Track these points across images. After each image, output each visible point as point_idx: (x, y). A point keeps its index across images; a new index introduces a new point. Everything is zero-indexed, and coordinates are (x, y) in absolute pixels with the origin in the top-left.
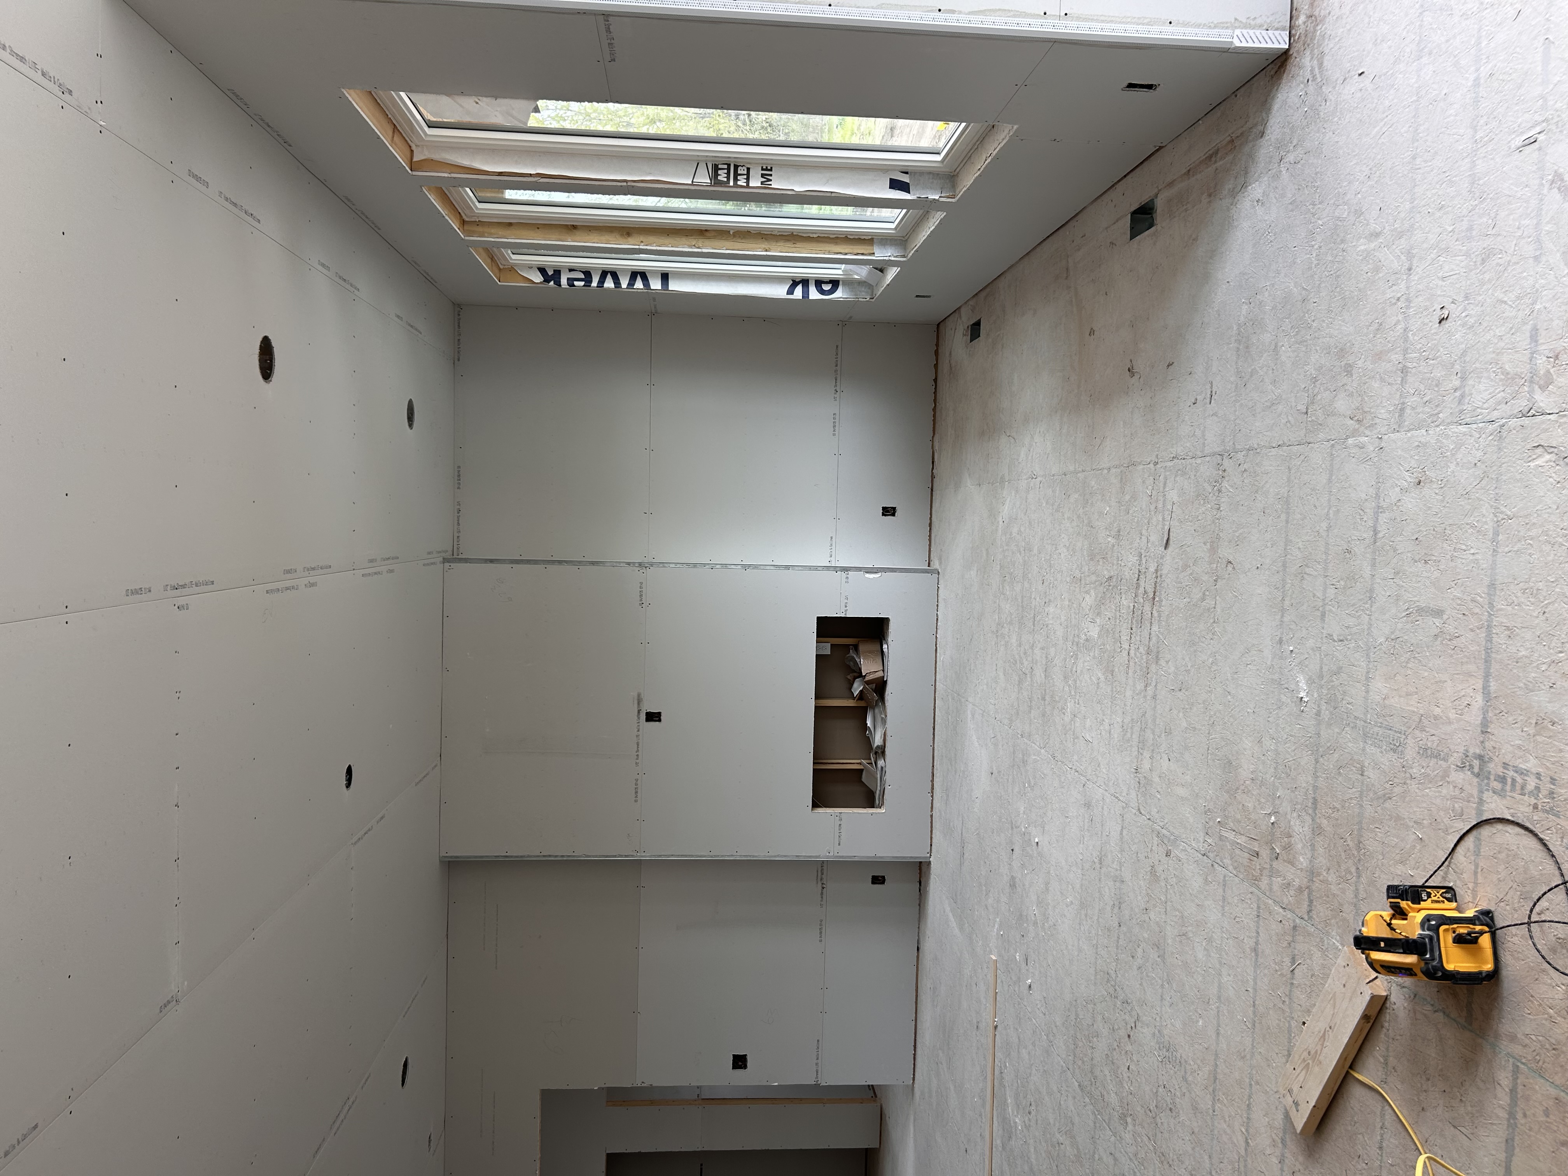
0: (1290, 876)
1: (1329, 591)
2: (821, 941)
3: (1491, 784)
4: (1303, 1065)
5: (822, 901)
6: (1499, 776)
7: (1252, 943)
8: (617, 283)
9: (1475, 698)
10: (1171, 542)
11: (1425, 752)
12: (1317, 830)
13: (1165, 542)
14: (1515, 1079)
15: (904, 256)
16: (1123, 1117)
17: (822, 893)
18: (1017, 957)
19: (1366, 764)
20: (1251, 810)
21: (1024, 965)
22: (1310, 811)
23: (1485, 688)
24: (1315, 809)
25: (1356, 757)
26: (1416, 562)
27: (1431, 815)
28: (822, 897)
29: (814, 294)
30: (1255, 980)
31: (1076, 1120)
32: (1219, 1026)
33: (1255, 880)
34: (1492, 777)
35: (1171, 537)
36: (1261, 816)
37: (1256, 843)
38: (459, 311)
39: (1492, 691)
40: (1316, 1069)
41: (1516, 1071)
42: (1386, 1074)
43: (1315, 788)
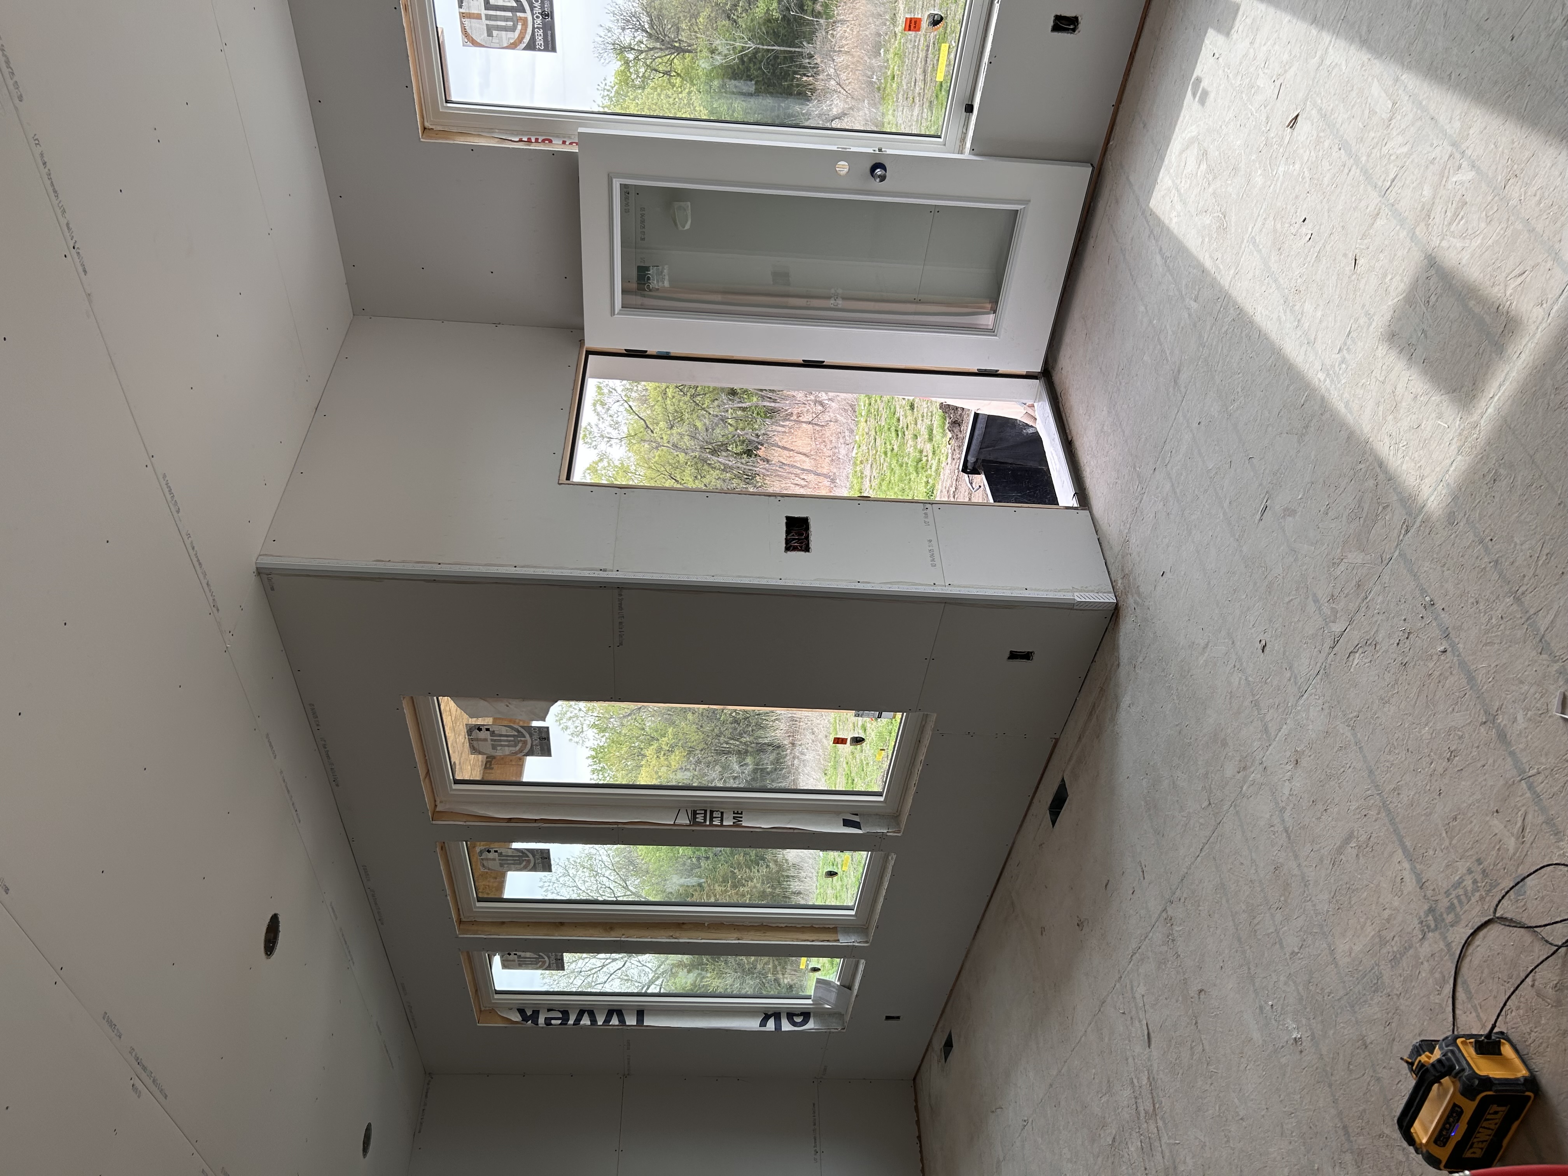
3: (1448, 922)
6: (1448, 908)
8: (594, 1021)
9: (1403, 867)
10: (1152, 1035)
11: (1396, 960)
13: (1146, 1037)
15: (867, 942)
23: (1404, 851)
26: (1320, 818)
29: (786, 1026)
34: (1445, 916)
35: (1151, 1031)
38: (430, 1081)
39: (1410, 848)
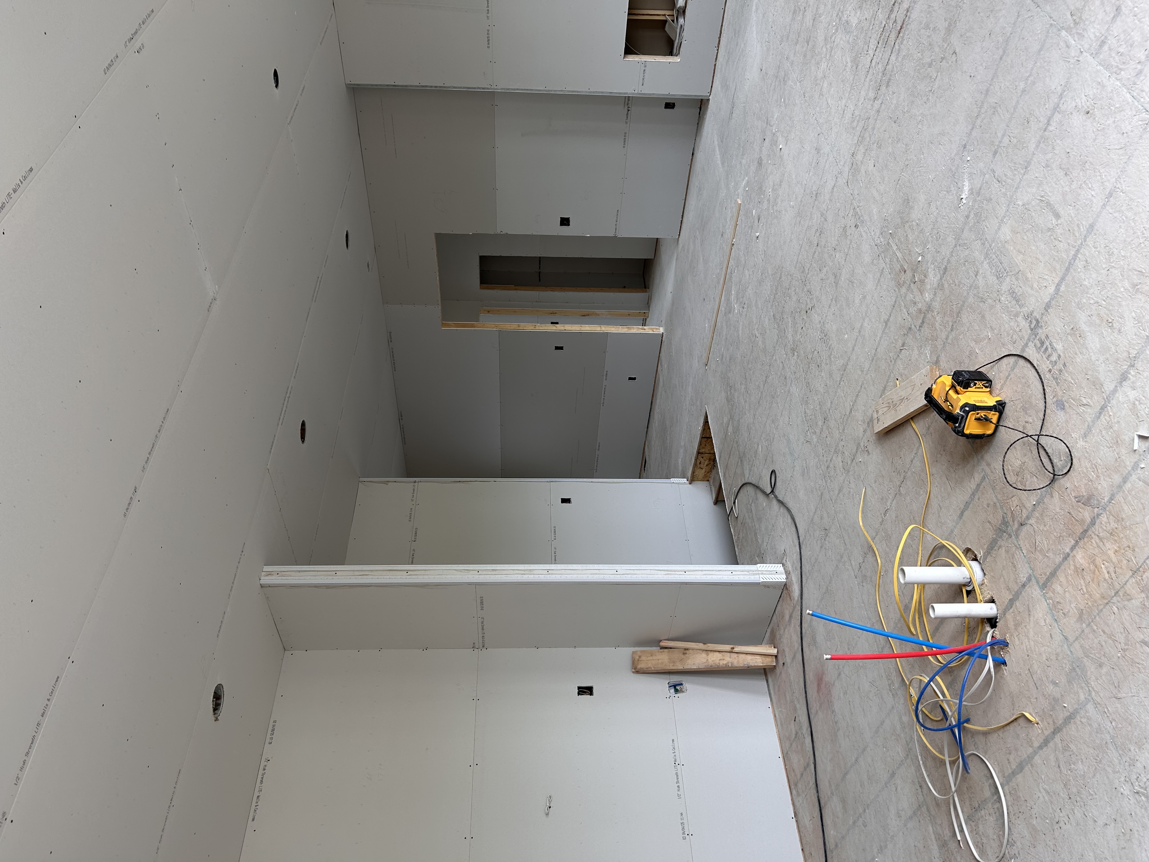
0: (917, 299)
1: (1005, 138)
2: (624, 147)
3: (1035, 340)
4: (887, 405)
5: (627, 119)
6: (1041, 339)
7: (886, 317)
9: (1051, 286)
11: (1012, 293)
12: (940, 286)
14: (982, 482)
16: (793, 350)
17: (627, 114)
18: (754, 213)
19: (981, 272)
20: (911, 242)
21: (756, 221)
22: (941, 272)
23: (1058, 285)
24: (944, 273)
25: (976, 262)
26: (1061, 168)
27: (1000, 330)
28: (627, 117)
30: (881, 338)
31: (768, 331)
32: (855, 345)
33: (899, 285)
34: (1038, 337)
36: (915, 251)
37: (906, 264)
39: (1061, 290)
40: (893, 412)
41: (983, 478)
42: (927, 433)
43: (949, 261)
